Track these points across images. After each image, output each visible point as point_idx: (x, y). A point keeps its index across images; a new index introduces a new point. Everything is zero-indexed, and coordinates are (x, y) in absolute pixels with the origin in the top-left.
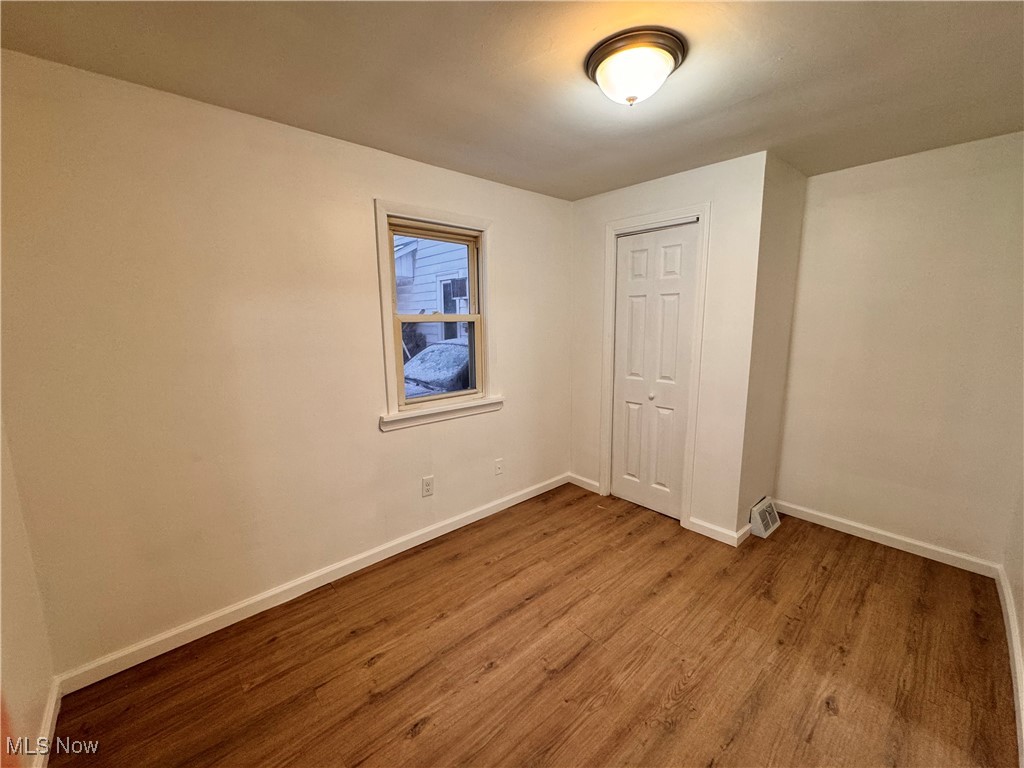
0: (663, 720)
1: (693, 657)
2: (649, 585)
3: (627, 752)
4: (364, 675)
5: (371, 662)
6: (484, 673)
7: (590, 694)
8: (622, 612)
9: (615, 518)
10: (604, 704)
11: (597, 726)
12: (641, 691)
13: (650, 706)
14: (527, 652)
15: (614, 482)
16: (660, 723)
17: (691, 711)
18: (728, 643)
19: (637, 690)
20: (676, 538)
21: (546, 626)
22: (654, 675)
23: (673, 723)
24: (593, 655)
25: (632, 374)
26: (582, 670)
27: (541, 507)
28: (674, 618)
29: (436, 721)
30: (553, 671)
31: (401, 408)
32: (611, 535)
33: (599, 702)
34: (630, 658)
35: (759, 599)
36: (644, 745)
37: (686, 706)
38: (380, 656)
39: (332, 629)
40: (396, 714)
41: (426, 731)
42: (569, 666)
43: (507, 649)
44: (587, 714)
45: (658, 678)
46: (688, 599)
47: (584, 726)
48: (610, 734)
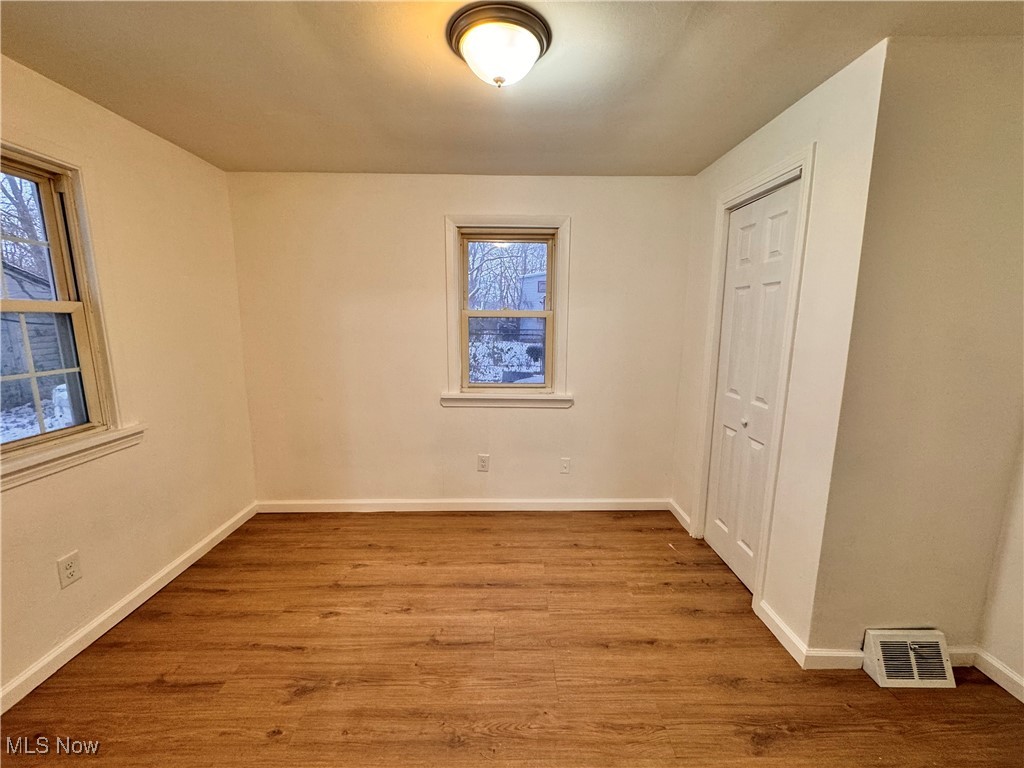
0: (459, 733)
1: (559, 718)
2: (611, 636)
3: (404, 727)
4: (346, 570)
5: (356, 566)
6: (397, 611)
7: (436, 673)
8: (549, 640)
9: (674, 562)
10: (435, 687)
11: (411, 695)
12: (474, 702)
13: (466, 717)
14: (438, 617)
15: (707, 524)
16: (453, 733)
17: (490, 750)
18: (618, 738)
19: (471, 699)
20: (724, 615)
21: (476, 610)
22: (500, 701)
23: (462, 744)
24: (477, 652)
25: (732, 391)
26: (457, 655)
27: (607, 521)
28: (590, 677)
29: (340, 618)
30: (434, 641)
31: (464, 390)
32: (643, 575)
33: (434, 683)
34: (502, 675)
35: (737, 734)
36: (421, 734)
37: (491, 743)
38: (365, 565)
39: (364, 538)
40: (331, 600)
41: (332, 620)
42: (450, 645)
43: (430, 607)
44: (417, 683)
45: (502, 705)
46: (638, 673)
47: (404, 688)
48: (410, 707)
